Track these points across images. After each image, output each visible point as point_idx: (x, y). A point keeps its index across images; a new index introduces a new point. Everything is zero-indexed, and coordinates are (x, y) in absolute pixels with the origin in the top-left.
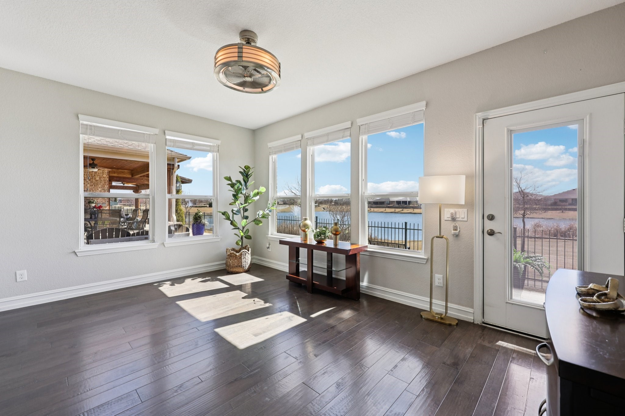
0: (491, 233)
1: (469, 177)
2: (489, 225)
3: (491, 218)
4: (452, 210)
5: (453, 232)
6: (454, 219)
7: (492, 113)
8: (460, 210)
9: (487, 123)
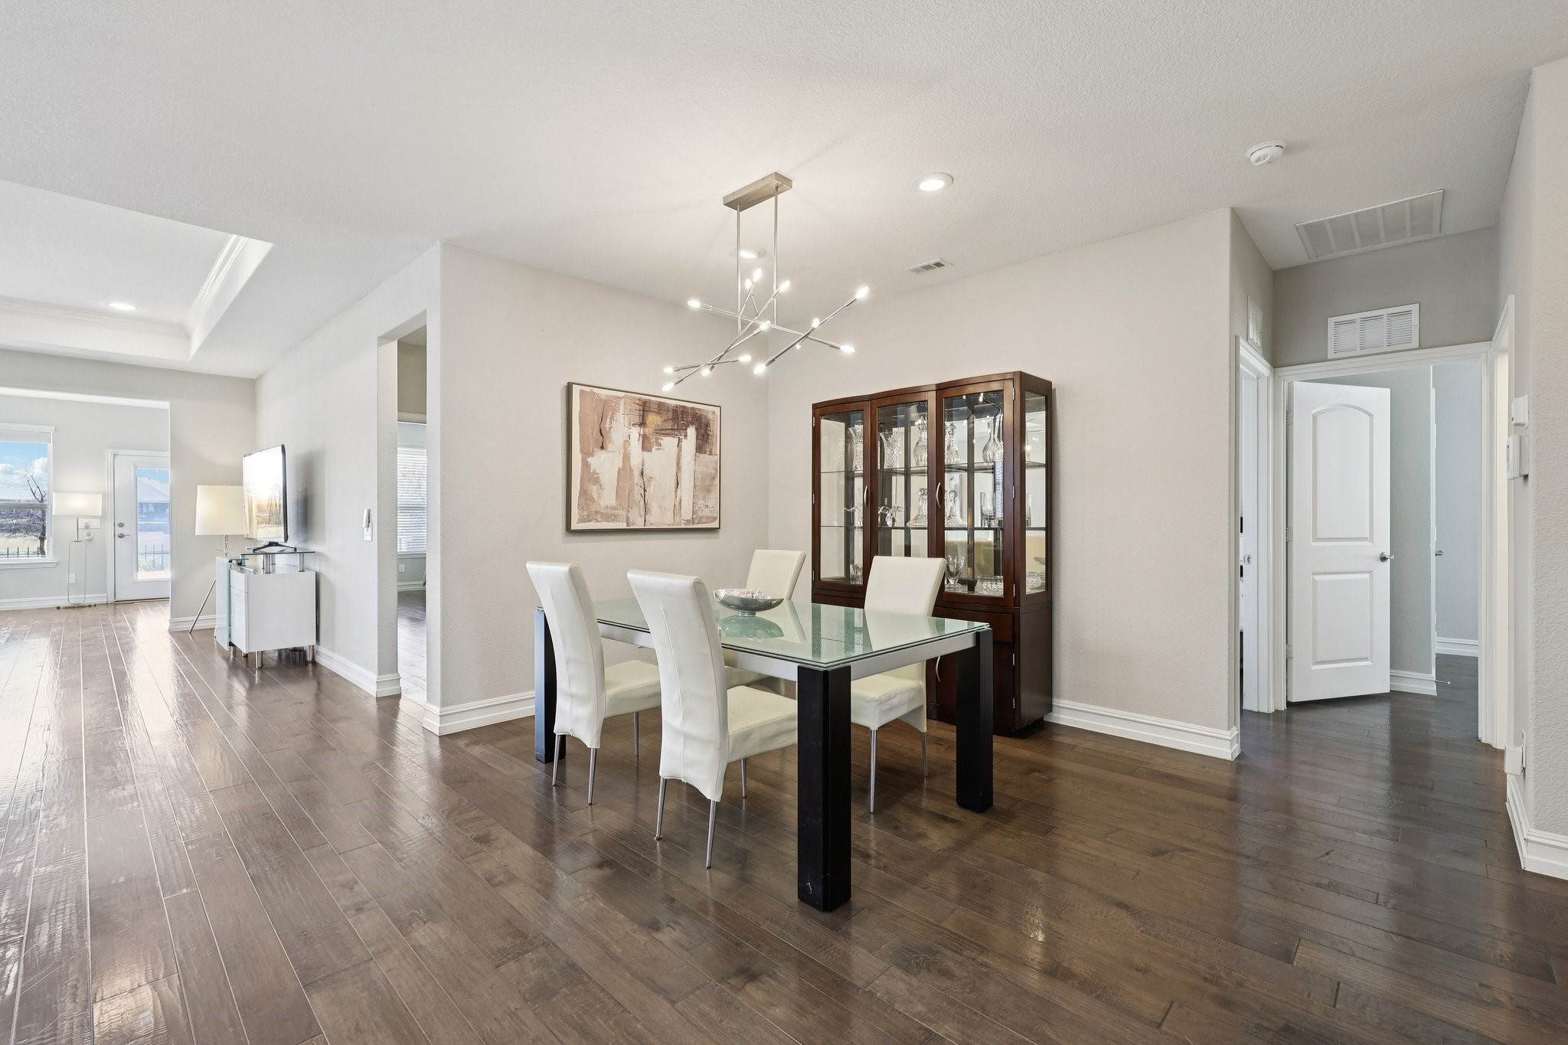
0: (121, 536)
1: (104, 496)
2: (119, 531)
3: (121, 525)
4: (86, 521)
5: (86, 538)
6: (87, 527)
7: (122, 452)
8: (93, 520)
9: (117, 458)
